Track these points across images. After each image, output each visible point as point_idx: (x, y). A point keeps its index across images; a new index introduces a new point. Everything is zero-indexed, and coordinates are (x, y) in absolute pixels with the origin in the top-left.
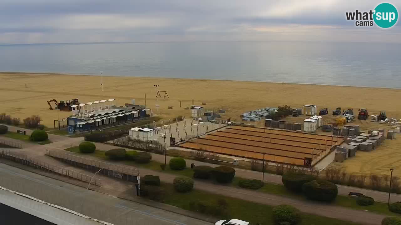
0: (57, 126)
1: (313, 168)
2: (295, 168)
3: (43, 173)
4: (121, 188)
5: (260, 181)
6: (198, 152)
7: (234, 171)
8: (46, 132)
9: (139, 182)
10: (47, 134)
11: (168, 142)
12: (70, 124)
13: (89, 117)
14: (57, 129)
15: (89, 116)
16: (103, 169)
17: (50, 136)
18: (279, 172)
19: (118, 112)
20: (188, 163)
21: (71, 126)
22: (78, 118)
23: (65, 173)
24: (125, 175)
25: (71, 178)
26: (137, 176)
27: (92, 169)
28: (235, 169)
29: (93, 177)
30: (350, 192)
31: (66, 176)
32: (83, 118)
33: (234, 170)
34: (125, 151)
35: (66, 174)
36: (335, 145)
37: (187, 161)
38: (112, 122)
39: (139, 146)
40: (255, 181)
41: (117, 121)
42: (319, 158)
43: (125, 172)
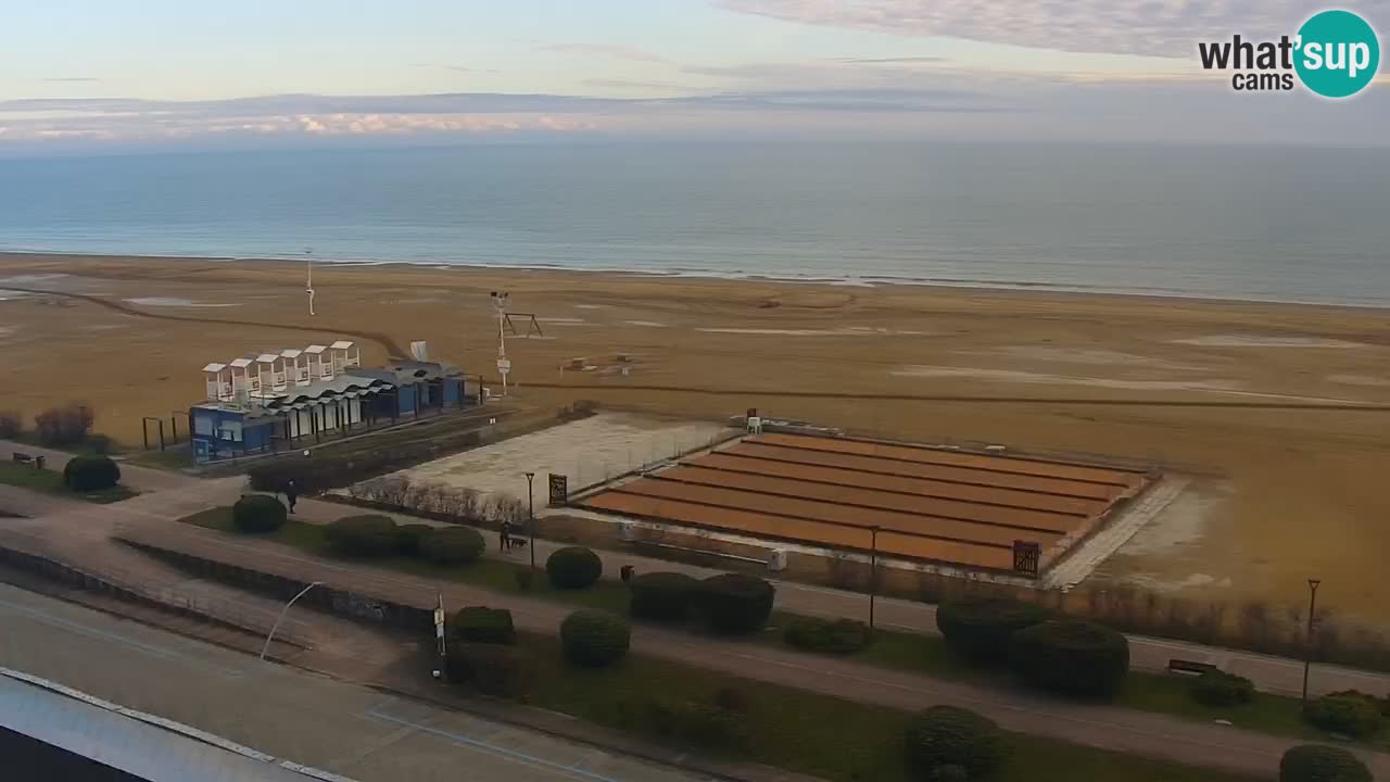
0: (153, 438)
1: (1045, 577)
2: (984, 577)
3: (104, 603)
4: (380, 652)
5: (861, 623)
6: (647, 525)
7: (771, 590)
8: (113, 458)
9: (440, 632)
10: (120, 465)
11: (542, 492)
12: (198, 431)
13: (265, 405)
14: (155, 447)
15: (267, 403)
16: (315, 586)
17: (129, 473)
18: (925, 592)
19: (367, 388)
20: (611, 563)
21: (202, 436)
22: (229, 410)
23: (181, 602)
24: (391, 607)
25: (201, 618)
26: (433, 612)
27: (277, 588)
28: (773, 582)
29: (278, 616)
30: (1171, 661)
31: (183, 612)
32: (243, 411)
33: (771, 587)
34: (394, 524)
35: (185, 606)
36: (1118, 498)
37: (605, 557)
38: (346, 422)
39: (441, 506)
40: (844, 625)
41: (362, 419)
42: (1065, 543)
43: (394, 596)
